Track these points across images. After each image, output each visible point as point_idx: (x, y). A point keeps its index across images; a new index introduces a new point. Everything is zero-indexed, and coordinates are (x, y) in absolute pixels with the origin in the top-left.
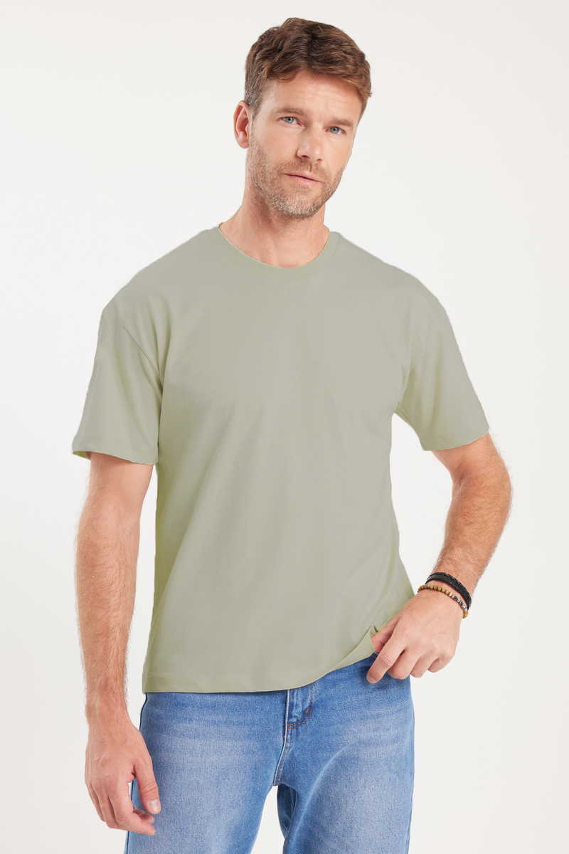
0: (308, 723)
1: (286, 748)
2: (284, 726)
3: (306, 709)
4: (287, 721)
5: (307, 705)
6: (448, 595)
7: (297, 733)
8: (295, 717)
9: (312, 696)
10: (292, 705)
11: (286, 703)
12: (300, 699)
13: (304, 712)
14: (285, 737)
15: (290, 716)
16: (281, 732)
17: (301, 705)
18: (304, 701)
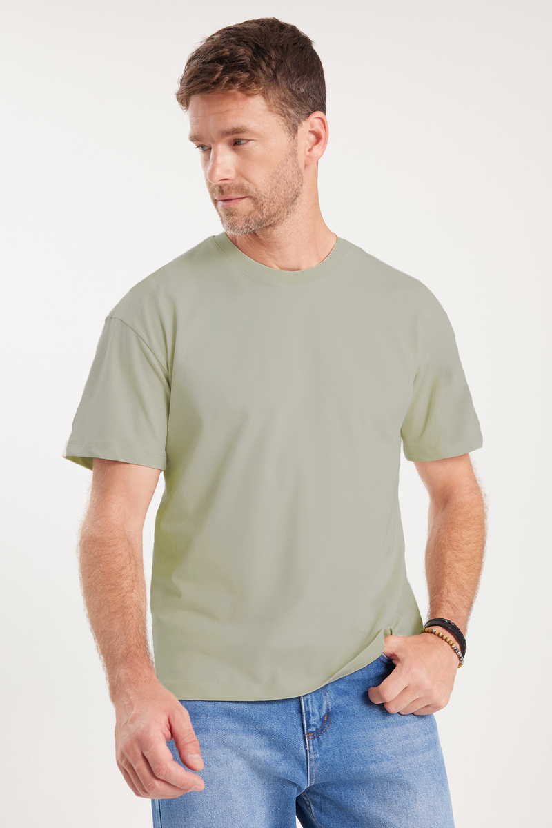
0: (328, 730)
1: (311, 760)
2: (304, 737)
3: (325, 716)
4: (306, 731)
5: (324, 712)
7: (319, 742)
8: (314, 726)
9: (327, 702)
10: (308, 713)
11: (301, 713)
12: (315, 707)
13: (322, 720)
14: (308, 748)
15: (309, 726)
16: (302, 744)
17: (317, 712)
18: (320, 708)
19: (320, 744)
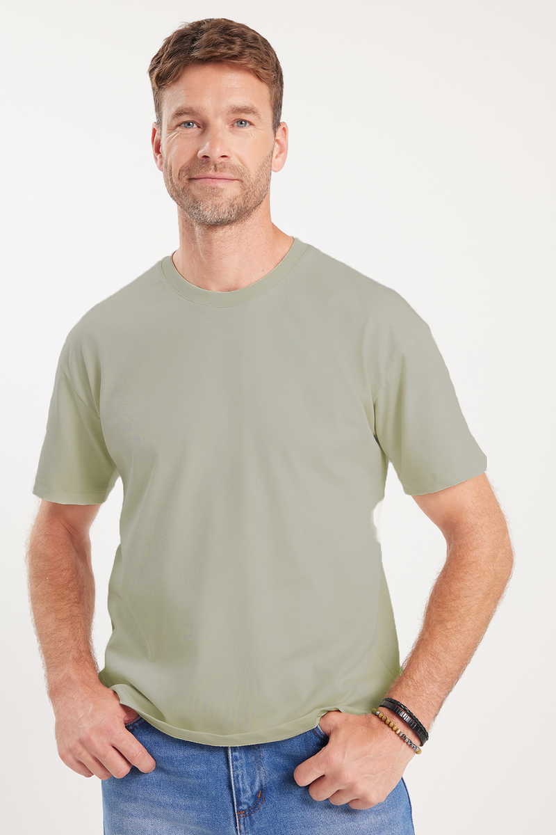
2: (234, 815)
3: (258, 792)
4: (236, 808)
5: (257, 788)
6: (395, 731)
7: (251, 820)
9: (261, 778)
11: (231, 789)
12: (247, 783)
13: (255, 797)
14: (238, 827)
15: (239, 803)
16: (232, 822)
17: (248, 789)
18: (252, 784)
19: (252, 823)
